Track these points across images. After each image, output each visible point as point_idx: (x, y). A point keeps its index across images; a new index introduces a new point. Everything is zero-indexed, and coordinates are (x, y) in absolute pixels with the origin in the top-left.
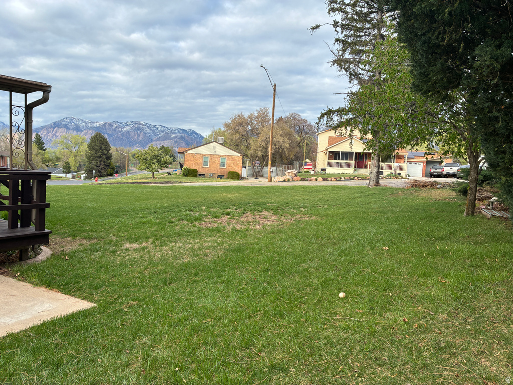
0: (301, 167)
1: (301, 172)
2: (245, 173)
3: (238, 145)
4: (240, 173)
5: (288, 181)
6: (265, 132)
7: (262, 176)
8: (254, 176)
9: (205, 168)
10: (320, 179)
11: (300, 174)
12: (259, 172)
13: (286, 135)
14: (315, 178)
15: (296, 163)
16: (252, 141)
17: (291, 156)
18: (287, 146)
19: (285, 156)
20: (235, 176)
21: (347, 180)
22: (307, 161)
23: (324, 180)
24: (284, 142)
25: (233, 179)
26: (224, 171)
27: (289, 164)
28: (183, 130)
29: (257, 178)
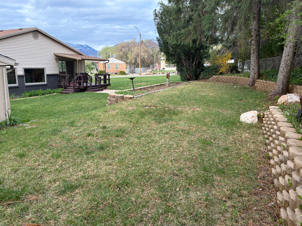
0: (154, 67)
1: (154, 70)
2: (127, 71)
3: (122, 57)
4: (125, 72)
5: (148, 74)
6: (135, 50)
7: (135, 73)
8: (131, 73)
9: (109, 70)
10: (161, 73)
11: (153, 71)
12: (133, 71)
13: (146, 52)
14: (159, 73)
15: (151, 66)
16: (129, 55)
17: (149, 62)
18: (147, 57)
19: (146, 62)
20: (123, 73)
21: (172, 73)
22: (157, 64)
23: (162, 73)
24: (145, 55)
25: (122, 74)
26: (118, 71)
27: (148, 66)
28: (81, 45)
29: (133, 74)
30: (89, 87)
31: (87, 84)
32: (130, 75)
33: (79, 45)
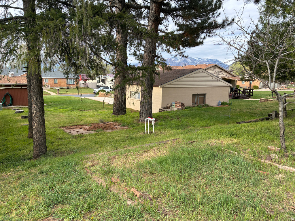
1: (289, 85)
4: (259, 86)
14: (294, 88)
20: (256, 87)
28: (211, 59)
29: (266, 88)
30: (241, 96)
31: (239, 95)
32: (263, 89)
33: (209, 59)
